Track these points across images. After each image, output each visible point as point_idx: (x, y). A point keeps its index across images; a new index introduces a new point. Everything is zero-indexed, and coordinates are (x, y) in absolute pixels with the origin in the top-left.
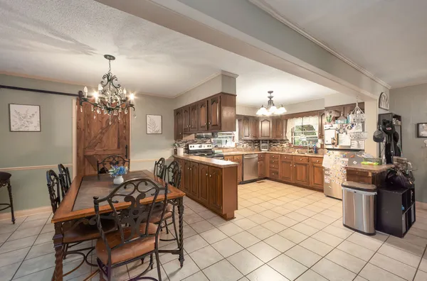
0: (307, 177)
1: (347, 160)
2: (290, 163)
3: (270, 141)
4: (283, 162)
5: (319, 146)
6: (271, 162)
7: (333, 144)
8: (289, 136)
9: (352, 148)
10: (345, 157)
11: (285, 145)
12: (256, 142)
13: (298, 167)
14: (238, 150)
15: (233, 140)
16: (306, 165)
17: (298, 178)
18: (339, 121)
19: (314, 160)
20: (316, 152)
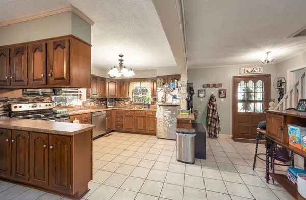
0: (145, 126)
1: (170, 112)
2: (132, 116)
3: (116, 99)
4: (127, 116)
5: (150, 103)
6: (117, 117)
7: (162, 101)
8: (130, 95)
9: (173, 104)
10: (169, 110)
11: (127, 102)
12: (103, 100)
13: (139, 119)
14: (86, 108)
15: (80, 99)
16: (144, 117)
17: (139, 127)
18: (165, 86)
19: (149, 113)
20: (149, 107)
